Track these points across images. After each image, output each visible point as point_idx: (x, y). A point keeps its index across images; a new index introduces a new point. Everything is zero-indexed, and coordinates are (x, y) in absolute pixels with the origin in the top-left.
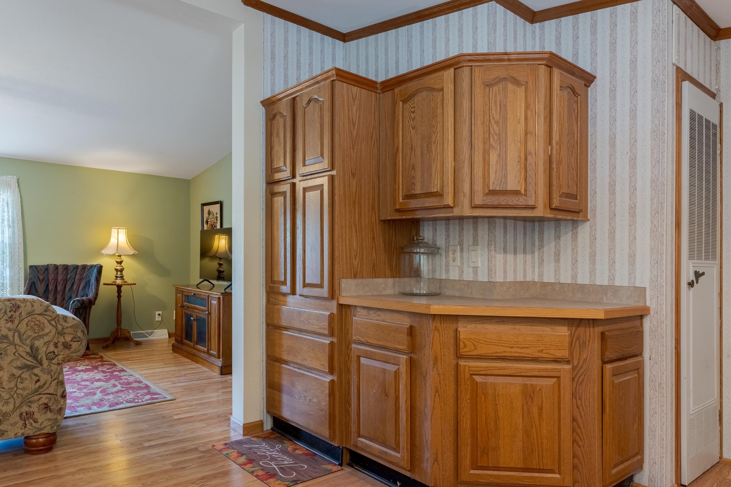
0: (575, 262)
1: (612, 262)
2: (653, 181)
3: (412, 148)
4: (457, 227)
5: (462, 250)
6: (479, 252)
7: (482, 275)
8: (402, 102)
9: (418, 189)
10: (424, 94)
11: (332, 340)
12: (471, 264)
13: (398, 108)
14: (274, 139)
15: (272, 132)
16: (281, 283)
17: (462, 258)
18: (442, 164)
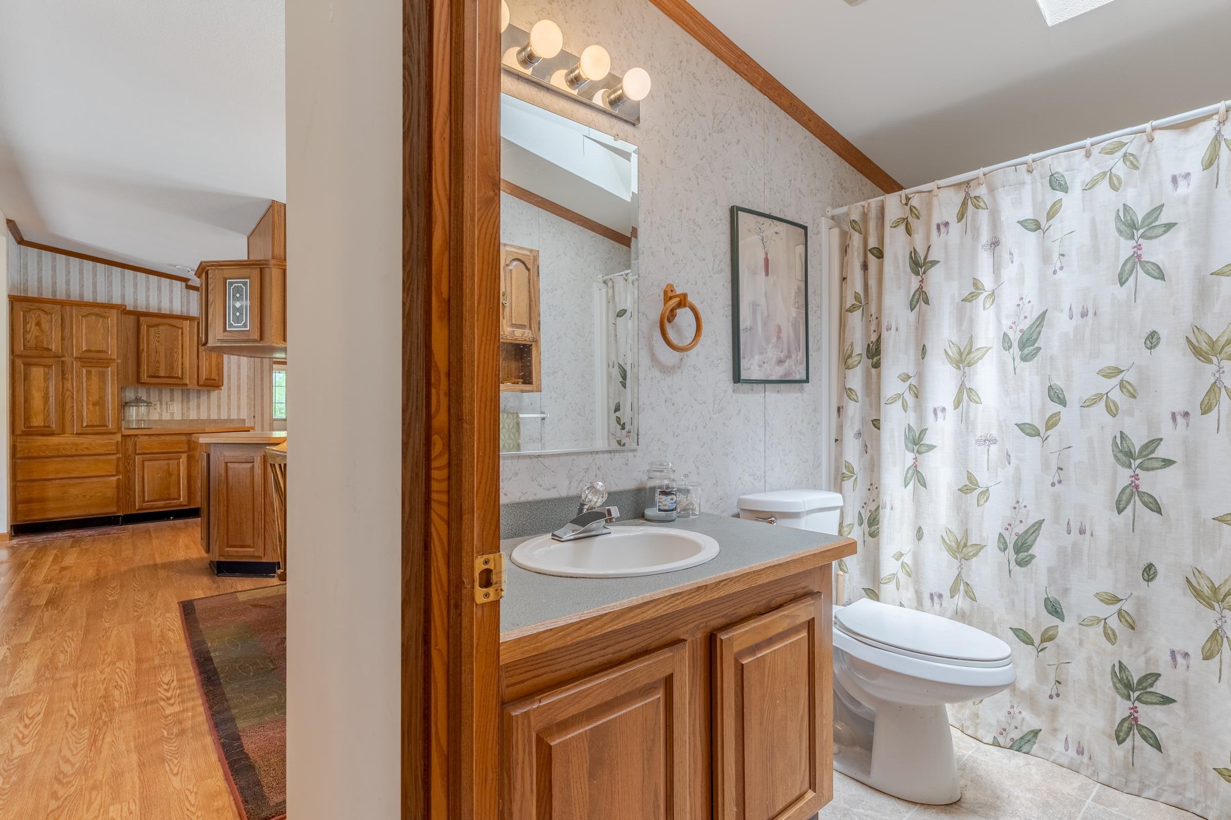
0: (209, 409)
1: (229, 409)
3: (157, 352)
4: (157, 392)
5: (161, 404)
6: (175, 405)
7: (178, 417)
8: (147, 326)
9: (162, 374)
10: (168, 327)
11: (118, 456)
12: (168, 411)
13: (144, 329)
14: (32, 326)
15: (28, 320)
16: (45, 427)
17: (161, 408)
18: (182, 364)
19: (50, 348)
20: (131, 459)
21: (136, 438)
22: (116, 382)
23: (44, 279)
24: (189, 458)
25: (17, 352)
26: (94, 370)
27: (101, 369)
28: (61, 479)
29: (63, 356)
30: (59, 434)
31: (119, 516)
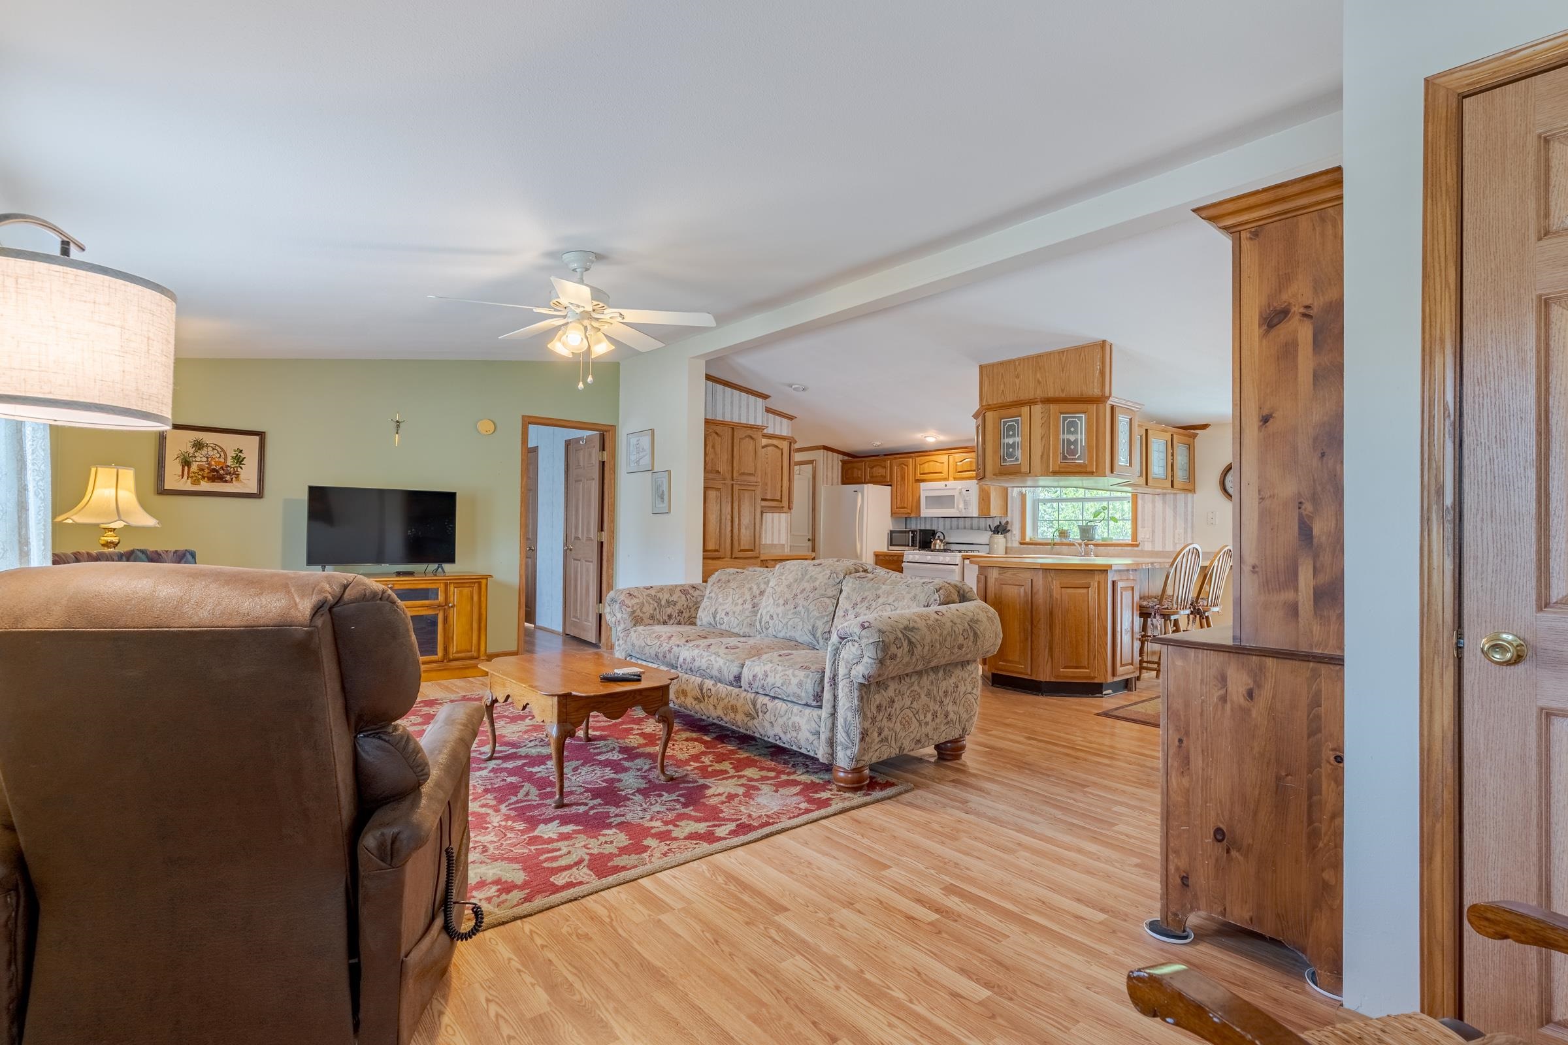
3: (766, 474)
9: (769, 496)
10: (773, 448)
14: (709, 449)
16: (716, 550)
19: (720, 470)
26: (746, 493)
27: (751, 492)
29: (727, 479)
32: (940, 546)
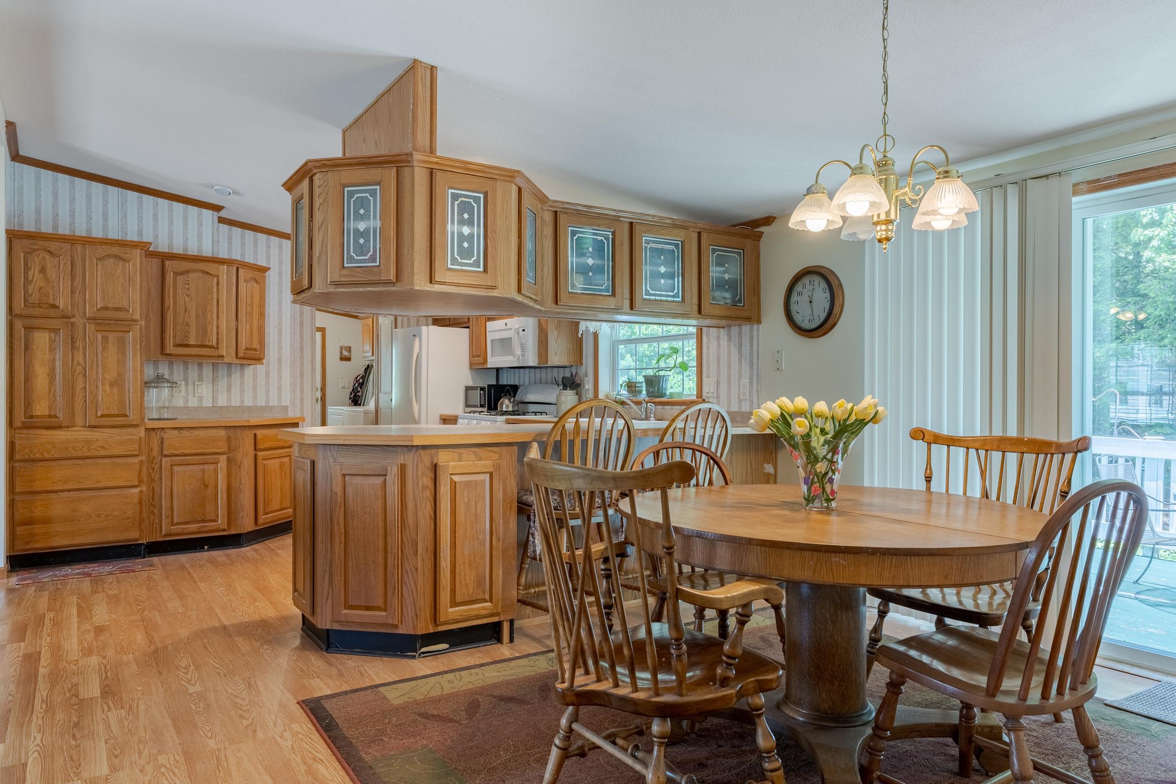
0: (242, 391)
1: (268, 392)
2: (291, 345)
3: (186, 310)
4: (182, 367)
5: (187, 384)
6: (204, 386)
7: (207, 403)
8: (174, 273)
9: (192, 341)
10: (200, 275)
11: (141, 458)
12: (196, 395)
13: (170, 276)
14: (34, 273)
15: (29, 266)
16: (50, 416)
17: (187, 390)
18: (218, 328)
19: (57, 304)
20: (156, 463)
21: (162, 434)
22: (139, 352)
23: (42, 210)
24: (229, 461)
25: (17, 311)
26: (111, 336)
27: (120, 334)
28: (69, 490)
29: (74, 316)
30: (68, 427)
31: (141, 544)
32: (507, 406)
